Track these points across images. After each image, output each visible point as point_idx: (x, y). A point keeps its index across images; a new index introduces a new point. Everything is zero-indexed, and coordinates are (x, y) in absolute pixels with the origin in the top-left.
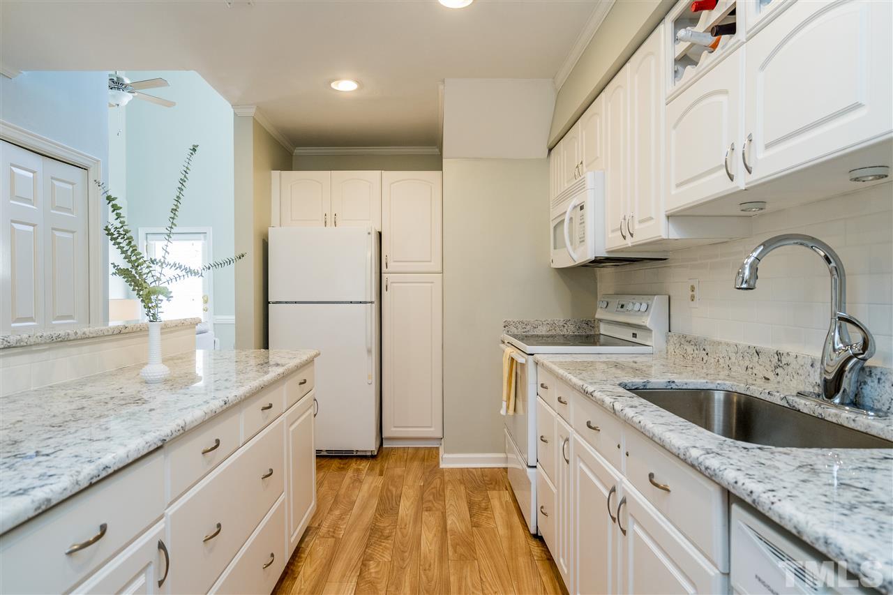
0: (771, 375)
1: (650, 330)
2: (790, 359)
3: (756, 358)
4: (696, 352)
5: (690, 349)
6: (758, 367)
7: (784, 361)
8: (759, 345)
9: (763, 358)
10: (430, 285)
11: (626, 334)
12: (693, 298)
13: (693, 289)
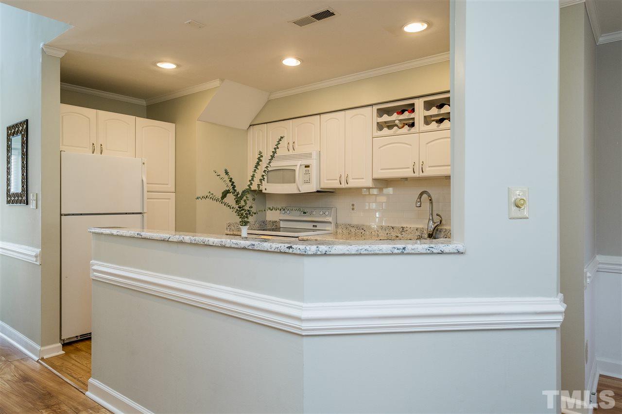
0: (399, 235)
1: (331, 223)
2: (408, 229)
3: (392, 230)
4: (357, 230)
5: (353, 230)
6: (393, 233)
7: (405, 230)
8: (393, 226)
9: (395, 230)
10: (168, 200)
11: (310, 226)
12: (353, 209)
13: (353, 205)
